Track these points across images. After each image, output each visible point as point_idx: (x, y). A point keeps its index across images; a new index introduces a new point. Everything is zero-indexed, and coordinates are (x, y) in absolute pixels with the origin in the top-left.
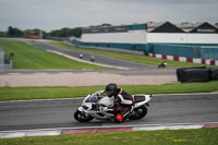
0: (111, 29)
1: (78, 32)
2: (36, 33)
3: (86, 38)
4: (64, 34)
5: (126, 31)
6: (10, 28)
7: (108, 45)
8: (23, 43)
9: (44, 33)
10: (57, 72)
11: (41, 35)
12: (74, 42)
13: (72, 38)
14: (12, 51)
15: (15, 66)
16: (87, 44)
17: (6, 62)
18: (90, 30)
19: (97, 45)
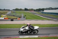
0: (52, 9)
1: (43, 10)
2: (32, 10)
3: (45, 11)
4: (39, 10)
5: (56, 9)
7: (51, 13)
8: (29, 12)
9: (34, 10)
10: (37, 20)
11: (33, 10)
12: (42, 12)
13: (41, 11)
14: (26, 15)
15: (26, 19)
16: (45, 13)
18: (46, 9)
19: (48, 13)
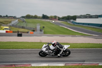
0: (90, 17)
1: (75, 18)
2: (55, 18)
3: (78, 20)
4: (68, 18)
5: (97, 18)
6: (43, 15)
7: (89, 24)
8: (49, 22)
9: (59, 17)
10: (64, 36)
11: (57, 19)
12: (72, 22)
13: (72, 20)
14: (44, 26)
15: (44, 33)
16: (78, 23)
17: (41, 31)
18: (80, 17)
19: (83, 24)
